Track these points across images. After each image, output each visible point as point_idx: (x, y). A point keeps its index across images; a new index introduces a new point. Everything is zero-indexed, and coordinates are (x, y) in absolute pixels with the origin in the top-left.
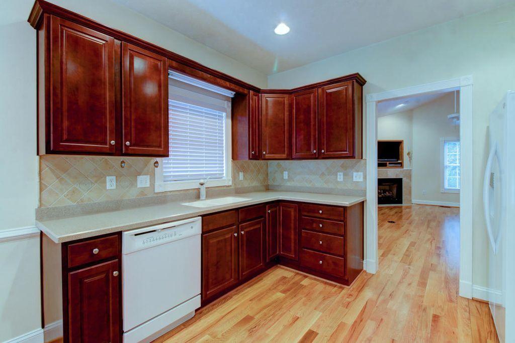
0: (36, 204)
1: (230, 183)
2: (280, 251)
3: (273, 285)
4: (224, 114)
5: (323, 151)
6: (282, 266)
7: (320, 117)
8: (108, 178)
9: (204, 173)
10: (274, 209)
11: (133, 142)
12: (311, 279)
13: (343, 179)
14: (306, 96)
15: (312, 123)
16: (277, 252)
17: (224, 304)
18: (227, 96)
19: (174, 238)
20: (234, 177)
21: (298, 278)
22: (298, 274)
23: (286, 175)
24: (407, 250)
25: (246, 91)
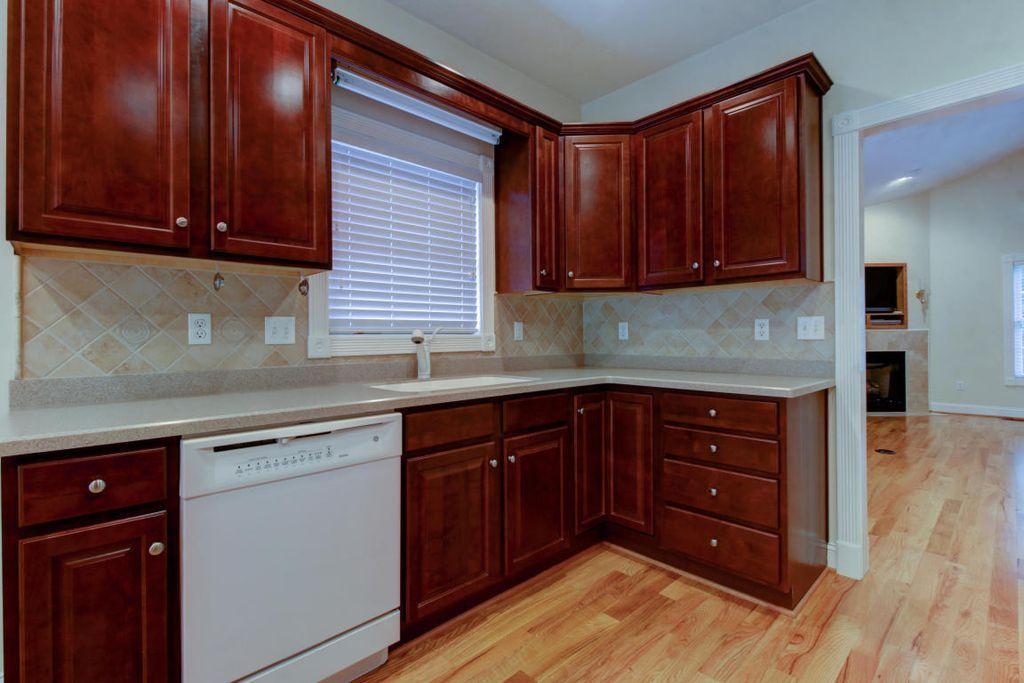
0: (11, 370)
1: (492, 346)
2: (608, 511)
3: (589, 594)
4: (477, 187)
5: (717, 263)
6: (614, 546)
7: (707, 180)
8: (192, 318)
9: (429, 319)
10: (594, 406)
11: (237, 225)
12: (688, 582)
13: (771, 333)
14: (674, 132)
15: (688, 199)
16: (601, 511)
17: (464, 636)
18: (484, 142)
19: (325, 462)
20: (502, 334)
21: (654, 578)
22: (653, 567)
23: (623, 331)
24: (939, 521)
25: (526, 127)
